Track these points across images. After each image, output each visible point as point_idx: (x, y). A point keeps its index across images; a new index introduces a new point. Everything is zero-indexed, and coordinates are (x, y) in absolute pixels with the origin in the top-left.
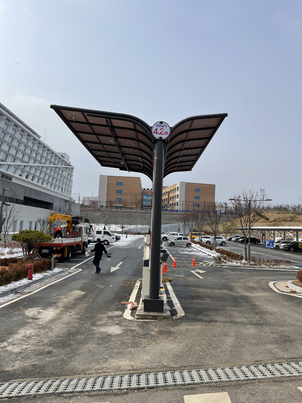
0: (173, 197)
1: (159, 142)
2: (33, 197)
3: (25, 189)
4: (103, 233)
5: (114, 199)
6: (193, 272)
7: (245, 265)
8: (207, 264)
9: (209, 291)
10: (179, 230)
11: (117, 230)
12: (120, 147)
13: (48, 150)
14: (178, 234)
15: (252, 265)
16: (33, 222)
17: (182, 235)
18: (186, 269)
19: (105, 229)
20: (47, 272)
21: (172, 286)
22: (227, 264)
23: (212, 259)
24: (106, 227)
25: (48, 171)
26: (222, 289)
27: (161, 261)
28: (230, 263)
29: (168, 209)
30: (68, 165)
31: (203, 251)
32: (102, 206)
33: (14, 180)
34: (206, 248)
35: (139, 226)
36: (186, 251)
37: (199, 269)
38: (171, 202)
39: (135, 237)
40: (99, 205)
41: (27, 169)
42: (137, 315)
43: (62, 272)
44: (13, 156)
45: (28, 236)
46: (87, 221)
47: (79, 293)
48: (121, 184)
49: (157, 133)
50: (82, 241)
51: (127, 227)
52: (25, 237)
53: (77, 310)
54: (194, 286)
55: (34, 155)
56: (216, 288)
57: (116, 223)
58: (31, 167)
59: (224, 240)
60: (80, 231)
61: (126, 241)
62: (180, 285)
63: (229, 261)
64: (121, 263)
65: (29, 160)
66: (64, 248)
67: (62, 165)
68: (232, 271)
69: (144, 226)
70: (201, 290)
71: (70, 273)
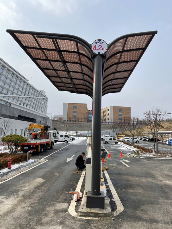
0: (106, 115)
1: (97, 56)
2: (24, 115)
3: (19, 111)
4: (64, 136)
5: (72, 117)
6: (121, 161)
7: (155, 156)
8: (130, 155)
9: (137, 179)
10: (110, 134)
11: (73, 134)
12: (72, 79)
13: (33, 88)
14: (110, 136)
15: (159, 156)
16: (23, 130)
17: (112, 137)
18: (117, 160)
19: (66, 133)
20: (23, 163)
21: (109, 174)
22: (143, 156)
23: (132, 152)
24: (67, 132)
25: (33, 101)
26: (147, 177)
27: (101, 158)
28: (145, 155)
29: (103, 122)
30: (45, 97)
31: (126, 147)
32: (65, 121)
33: (12, 106)
34: (128, 145)
35: (87, 132)
36: (115, 147)
37: (126, 159)
38: (105, 118)
39: (84, 139)
40: (63, 120)
41: (20, 99)
42: (80, 212)
43: (34, 162)
44: (11, 92)
45: (12, 138)
46: (55, 129)
47: (40, 180)
48: (76, 107)
49: (96, 49)
50: (50, 141)
51: (79, 133)
52: (9, 139)
53: (32, 200)
54: (125, 174)
55: (24, 91)
56: (142, 177)
57: (73, 130)
58: (22, 98)
59: (138, 139)
60: (49, 135)
61: (78, 141)
62: (115, 174)
63: (144, 153)
64: (74, 155)
65: (21, 94)
66: (38, 146)
67: (41, 97)
68: (148, 160)
69: (89, 132)
70: (131, 178)
71: (40, 163)
